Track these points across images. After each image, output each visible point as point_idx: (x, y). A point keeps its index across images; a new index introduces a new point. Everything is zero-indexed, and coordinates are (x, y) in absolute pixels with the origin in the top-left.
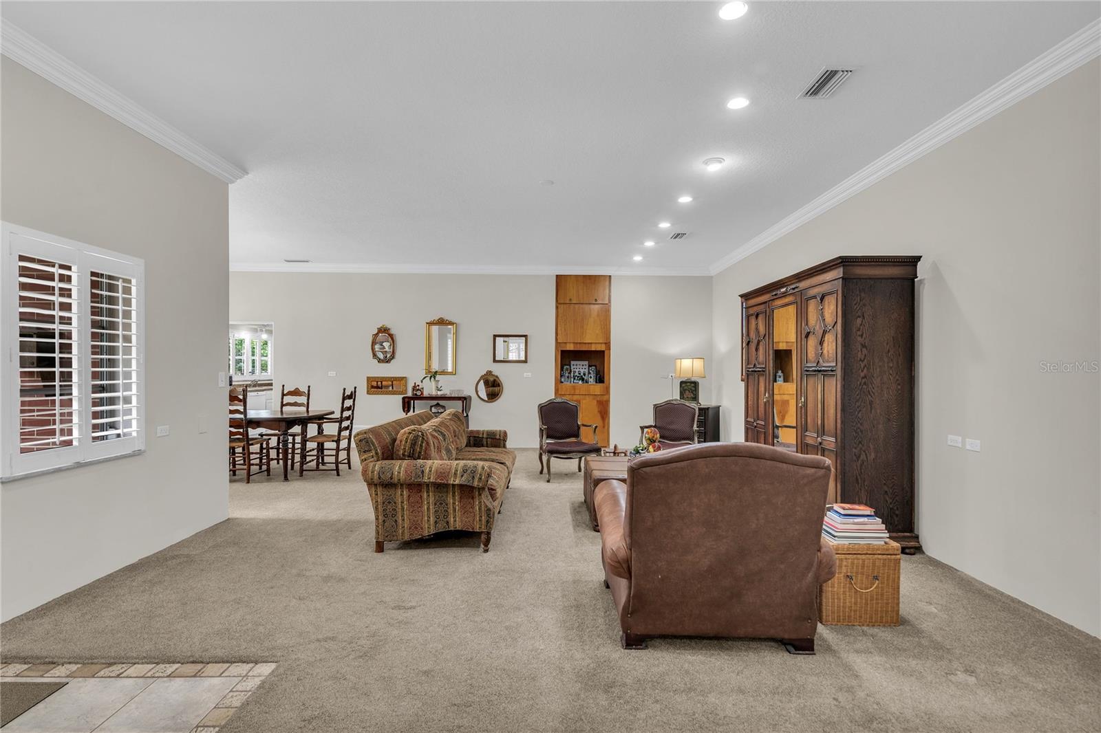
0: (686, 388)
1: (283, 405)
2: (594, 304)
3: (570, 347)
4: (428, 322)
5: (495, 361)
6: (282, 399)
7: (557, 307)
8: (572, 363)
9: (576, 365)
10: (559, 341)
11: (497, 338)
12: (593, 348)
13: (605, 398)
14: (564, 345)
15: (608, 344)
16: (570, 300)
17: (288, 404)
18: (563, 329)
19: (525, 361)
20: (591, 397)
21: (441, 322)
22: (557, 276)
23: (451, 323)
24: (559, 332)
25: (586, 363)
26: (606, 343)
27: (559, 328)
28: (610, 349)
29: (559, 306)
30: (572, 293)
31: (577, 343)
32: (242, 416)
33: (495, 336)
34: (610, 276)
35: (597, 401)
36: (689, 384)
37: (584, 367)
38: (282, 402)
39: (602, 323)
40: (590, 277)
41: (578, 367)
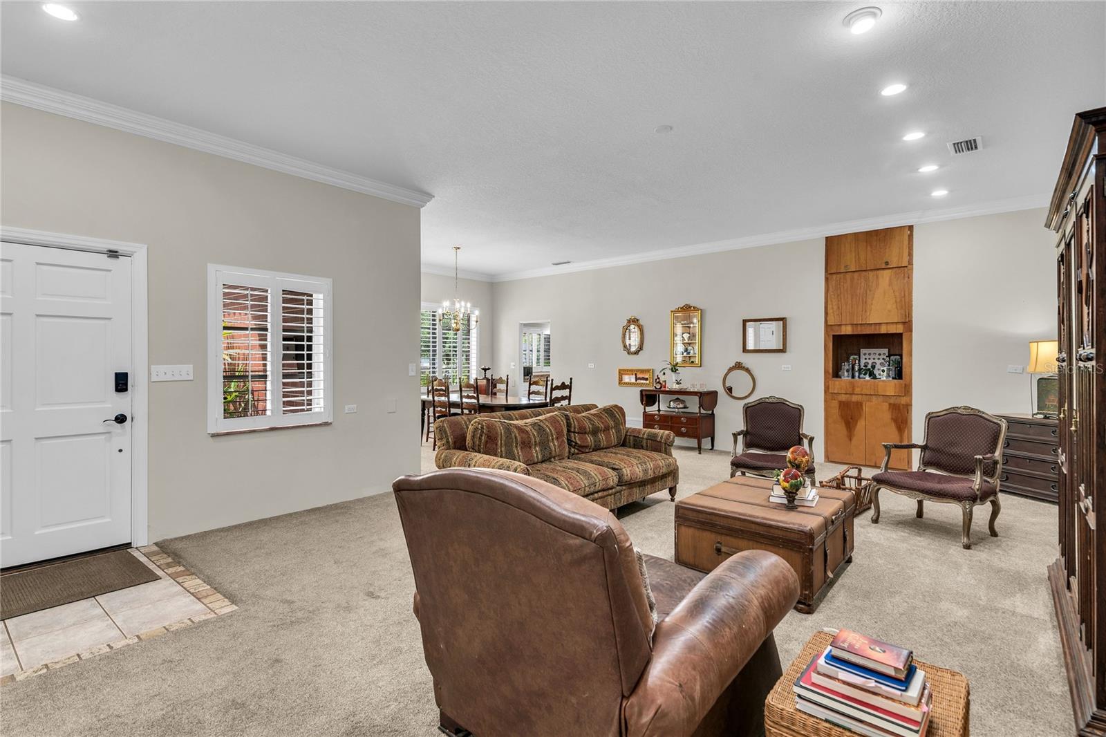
1: (530, 394)
2: (884, 269)
3: (847, 330)
4: (674, 309)
5: (745, 350)
6: (530, 387)
7: (827, 279)
8: (863, 351)
9: (870, 354)
10: (829, 323)
11: (747, 324)
12: (883, 330)
13: (903, 400)
14: (837, 328)
15: (908, 324)
16: (846, 266)
17: (534, 393)
18: (835, 307)
19: (783, 351)
20: (881, 399)
21: (687, 308)
22: (827, 238)
23: (696, 309)
24: (830, 311)
25: (886, 351)
26: (904, 323)
27: (829, 307)
28: (911, 331)
29: (830, 277)
30: (850, 260)
31: (857, 325)
32: (475, 401)
33: (745, 322)
34: (911, 228)
35: (890, 404)
37: (882, 356)
38: (529, 390)
39: (897, 294)
40: (876, 233)
41: (872, 357)
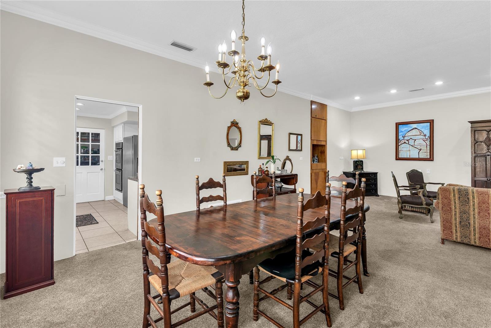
0: (358, 164)
3: (315, 143)
10: (312, 139)
11: (291, 135)
15: (326, 141)
20: (322, 170)
36: (360, 162)
